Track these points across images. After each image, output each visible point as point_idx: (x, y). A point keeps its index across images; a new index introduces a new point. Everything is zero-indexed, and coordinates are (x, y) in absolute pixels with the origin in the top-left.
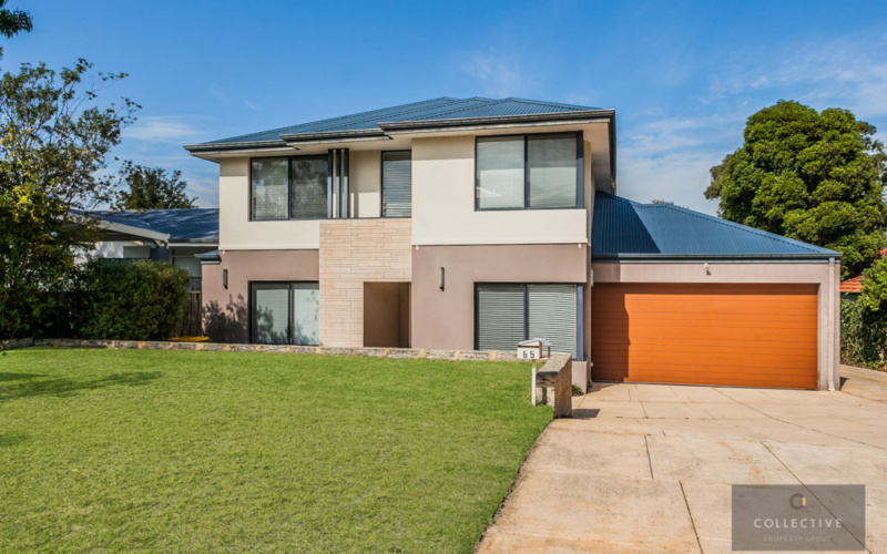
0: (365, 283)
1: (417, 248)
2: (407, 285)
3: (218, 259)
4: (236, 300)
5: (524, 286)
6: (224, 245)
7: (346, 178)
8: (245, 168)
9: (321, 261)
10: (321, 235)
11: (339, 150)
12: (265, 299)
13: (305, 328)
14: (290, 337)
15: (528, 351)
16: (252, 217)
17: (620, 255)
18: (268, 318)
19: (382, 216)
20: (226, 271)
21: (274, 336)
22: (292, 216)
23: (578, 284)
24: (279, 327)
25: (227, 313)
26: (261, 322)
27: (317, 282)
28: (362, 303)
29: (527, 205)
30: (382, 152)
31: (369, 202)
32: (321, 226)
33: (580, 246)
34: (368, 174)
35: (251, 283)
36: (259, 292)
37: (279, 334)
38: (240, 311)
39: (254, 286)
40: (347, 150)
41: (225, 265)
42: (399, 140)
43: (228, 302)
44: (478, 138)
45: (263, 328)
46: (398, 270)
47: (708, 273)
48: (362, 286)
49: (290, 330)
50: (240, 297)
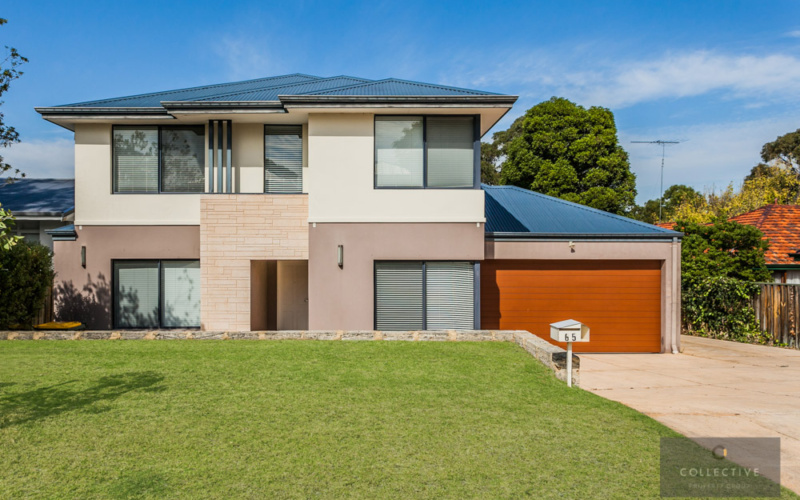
0: (252, 261)
1: (314, 225)
2: (307, 261)
3: (74, 235)
4: (95, 280)
5: (422, 264)
6: (81, 218)
7: (229, 151)
8: (107, 136)
9: (202, 238)
10: (202, 211)
11: (220, 122)
12: (129, 279)
13: (177, 309)
14: (160, 320)
15: (570, 333)
16: (115, 190)
17: (496, 233)
18: (133, 298)
19: (266, 191)
20: (84, 248)
21: (139, 317)
22: (162, 189)
23: (473, 262)
24: (147, 308)
25: (85, 294)
26: (124, 303)
27: (199, 260)
28: (249, 282)
29: (426, 186)
30: (265, 125)
31: (252, 177)
32: (202, 201)
33: (478, 225)
34: (251, 148)
35: (114, 261)
36: (122, 272)
37: (145, 316)
38: (101, 292)
39: (117, 264)
40: (229, 122)
41: (82, 241)
42: (296, 113)
43: (86, 282)
44: (377, 117)
45: (126, 309)
46: (290, 247)
47: (573, 251)
48: (249, 264)
49: (160, 311)
50: (101, 277)
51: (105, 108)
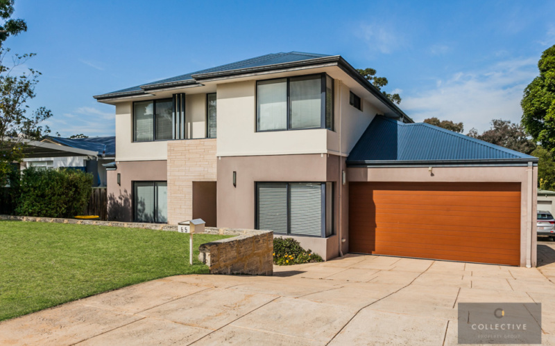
0: (193, 182)
1: (220, 158)
2: (216, 182)
3: (115, 167)
4: (123, 193)
5: (288, 185)
6: (120, 157)
7: (182, 113)
8: (129, 108)
9: (168, 168)
10: (169, 151)
11: (179, 94)
12: (144, 193)
13: (164, 212)
14: (155, 218)
16: (134, 139)
17: (367, 161)
18: (143, 205)
19: (207, 136)
20: (119, 174)
21: (146, 216)
22: (156, 138)
23: (322, 183)
24: (149, 211)
25: (119, 201)
26: (139, 207)
27: (166, 181)
28: (192, 195)
29: (289, 127)
30: (207, 94)
31: (199, 128)
32: (168, 145)
33: (322, 155)
34: (199, 109)
35: (134, 183)
36: (139, 188)
37: (149, 215)
38: (126, 200)
39: (135, 184)
40: (184, 94)
41: (119, 171)
42: (209, 85)
43: (119, 195)
44: (258, 82)
45: (140, 210)
46: (211, 175)
47: (432, 175)
48: (191, 184)
49: (156, 211)
50: (126, 191)
51: (134, 91)
